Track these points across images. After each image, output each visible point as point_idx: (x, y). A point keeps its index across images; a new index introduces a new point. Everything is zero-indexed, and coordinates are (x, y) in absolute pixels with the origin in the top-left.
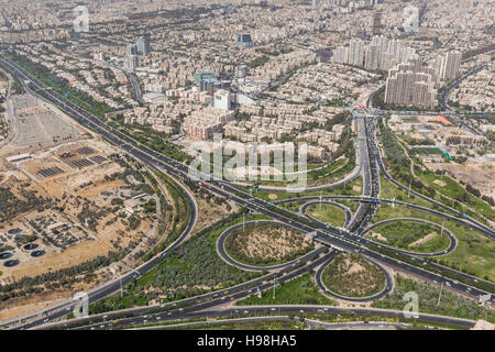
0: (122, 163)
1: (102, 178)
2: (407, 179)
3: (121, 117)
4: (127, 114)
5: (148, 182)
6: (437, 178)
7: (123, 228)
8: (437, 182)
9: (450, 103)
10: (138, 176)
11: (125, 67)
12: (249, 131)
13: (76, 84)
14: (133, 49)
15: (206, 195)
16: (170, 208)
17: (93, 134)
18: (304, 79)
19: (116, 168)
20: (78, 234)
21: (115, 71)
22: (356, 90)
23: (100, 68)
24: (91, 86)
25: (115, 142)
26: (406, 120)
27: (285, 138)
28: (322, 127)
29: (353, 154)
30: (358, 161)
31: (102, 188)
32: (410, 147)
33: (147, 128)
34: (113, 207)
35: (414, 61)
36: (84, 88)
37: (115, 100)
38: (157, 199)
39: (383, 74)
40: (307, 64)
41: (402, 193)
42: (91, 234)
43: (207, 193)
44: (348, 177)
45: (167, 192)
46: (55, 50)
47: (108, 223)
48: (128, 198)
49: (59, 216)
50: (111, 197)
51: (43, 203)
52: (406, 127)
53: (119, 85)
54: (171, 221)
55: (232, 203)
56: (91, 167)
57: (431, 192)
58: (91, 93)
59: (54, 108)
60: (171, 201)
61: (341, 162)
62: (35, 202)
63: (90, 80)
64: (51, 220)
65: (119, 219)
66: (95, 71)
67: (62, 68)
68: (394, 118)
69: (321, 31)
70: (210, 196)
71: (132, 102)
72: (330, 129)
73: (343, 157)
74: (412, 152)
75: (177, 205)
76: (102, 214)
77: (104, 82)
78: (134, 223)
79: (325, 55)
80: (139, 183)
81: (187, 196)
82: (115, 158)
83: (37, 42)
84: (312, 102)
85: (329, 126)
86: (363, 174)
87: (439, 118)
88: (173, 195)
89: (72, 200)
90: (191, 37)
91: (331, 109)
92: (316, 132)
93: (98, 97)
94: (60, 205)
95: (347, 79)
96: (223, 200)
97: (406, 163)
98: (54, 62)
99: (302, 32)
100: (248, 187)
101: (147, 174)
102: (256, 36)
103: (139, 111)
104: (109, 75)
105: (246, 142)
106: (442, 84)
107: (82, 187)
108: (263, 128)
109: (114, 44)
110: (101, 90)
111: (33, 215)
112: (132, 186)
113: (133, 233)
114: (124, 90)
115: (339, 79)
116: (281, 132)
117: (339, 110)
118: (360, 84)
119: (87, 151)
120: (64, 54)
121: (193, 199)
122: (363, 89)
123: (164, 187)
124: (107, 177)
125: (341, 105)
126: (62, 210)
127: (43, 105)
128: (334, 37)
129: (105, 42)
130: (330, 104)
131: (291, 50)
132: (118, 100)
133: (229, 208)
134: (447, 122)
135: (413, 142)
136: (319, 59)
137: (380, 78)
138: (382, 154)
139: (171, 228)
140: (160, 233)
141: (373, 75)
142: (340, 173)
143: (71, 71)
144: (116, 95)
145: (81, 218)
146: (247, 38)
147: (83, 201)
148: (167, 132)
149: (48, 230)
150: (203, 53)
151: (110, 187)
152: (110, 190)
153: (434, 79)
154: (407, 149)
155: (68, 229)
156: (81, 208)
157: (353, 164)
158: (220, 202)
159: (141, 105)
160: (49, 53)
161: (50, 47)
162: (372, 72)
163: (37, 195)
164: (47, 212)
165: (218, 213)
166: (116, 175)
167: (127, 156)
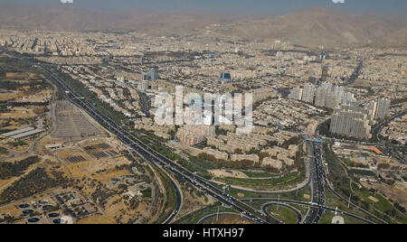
0: (130, 158)
1: (114, 167)
2: (346, 193)
3: (132, 123)
4: (137, 122)
5: (147, 173)
6: (371, 195)
7: (125, 207)
8: (371, 198)
9: (381, 137)
10: (141, 168)
11: (139, 88)
12: (225, 142)
13: (102, 97)
14: (145, 76)
15: (190, 188)
16: (162, 196)
17: (111, 134)
18: (268, 109)
19: (125, 161)
20: (90, 209)
21: (131, 91)
22: (307, 120)
23: (120, 87)
24: (113, 100)
25: (126, 141)
26: (346, 147)
27: (252, 151)
28: (280, 146)
29: (304, 168)
30: (308, 175)
31: (112, 175)
32: (349, 168)
33: (150, 133)
34: (119, 190)
35: (353, 103)
36: (108, 100)
37: (129, 110)
38: (153, 188)
39: (329, 111)
40: (270, 98)
41: (343, 204)
42: (100, 210)
43: (191, 186)
44: (299, 186)
45: (161, 183)
46: (90, 72)
47: (114, 203)
48: (131, 185)
49: (78, 193)
50: (119, 183)
51: (67, 181)
52: (347, 152)
53: (133, 100)
54: (162, 205)
55: (209, 197)
56: (106, 159)
57: (366, 205)
58: (113, 104)
59: (84, 112)
60: (163, 190)
61: (295, 174)
62: (61, 181)
63: (113, 95)
64: (72, 196)
65: (123, 200)
66: (117, 89)
67: (93, 84)
68: (337, 144)
69: (282, 75)
70: (193, 189)
71: (141, 113)
72: (287, 148)
73: (296, 170)
74: (351, 172)
75: (167, 193)
76: (111, 195)
77: (122, 97)
78: (134, 203)
79: (285, 92)
80: (140, 173)
81: (176, 187)
82: (125, 153)
83: (77, 65)
84: (274, 126)
85: (286, 145)
86: (311, 185)
87: (373, 148)
88: (165, 185)
89: (90, 182)
90: (187, 71)
91: (287, 132)
92: (276, 149)
93: (117, 108)
94: (79, 185)
95: (300, 112)
96: (203, 194)
97: (346, 180)
98: (88, 80)
99: (268, 75)
100: (222, 185)
101: (147, 167)
102: (234, 74)
103: (146, 120)
104: (126, 93)
105: (222, 151)
106: (375, 122)
107: (97, 172)
108: (236, 142)
109: (132, 72)
110: (120, 103)
111: (59, 190)
112: (135, 176)
113: (133, 212)
114: (136, 104)
115: (294, 111)
116: (249, 145)
117: (293, 134)
118: (310, 116)
119: (105, 146)
120: (96, 76)
121: (180, 190)
122: (312, 120)
123: (159, 179)
124: (117, 167)
125: (295, 131)
126: (80, 189)
127: (77, 110)
128: (292, 80)
129: (126, 70)
130: (287, 129)
131: (259, 87)
132: (132, 111)
133: (206, 200)
134: (379, 152)
135: (352, 164)
136: (280, 96)
137: (326, 113)
138: (327, 172)
139: (161, 212)
140: (153, 214)
141: (321, 111)
142: (294, 182)
143: (99, 88)
144: (130, 107)
145: (94, 196)
146: (227, 76)
147: (97, 184)
148: (165, 137)
149: (69, 204)
150: (195, 84)
151: (119, 175)
152: (117, 177)
153: (369, 118)
154: (347, 170)
155: (83, 204)
156: (95, 188)
157: (303, 176)
158: (200, 194)
159: (148, 117)
160: (85, 73)
161: (86, 69)
162: (321, 108)
163: (64, 176)
164: (69, 189)
165: (198, 203)
166: (124, 166)
167: (134, 153)
